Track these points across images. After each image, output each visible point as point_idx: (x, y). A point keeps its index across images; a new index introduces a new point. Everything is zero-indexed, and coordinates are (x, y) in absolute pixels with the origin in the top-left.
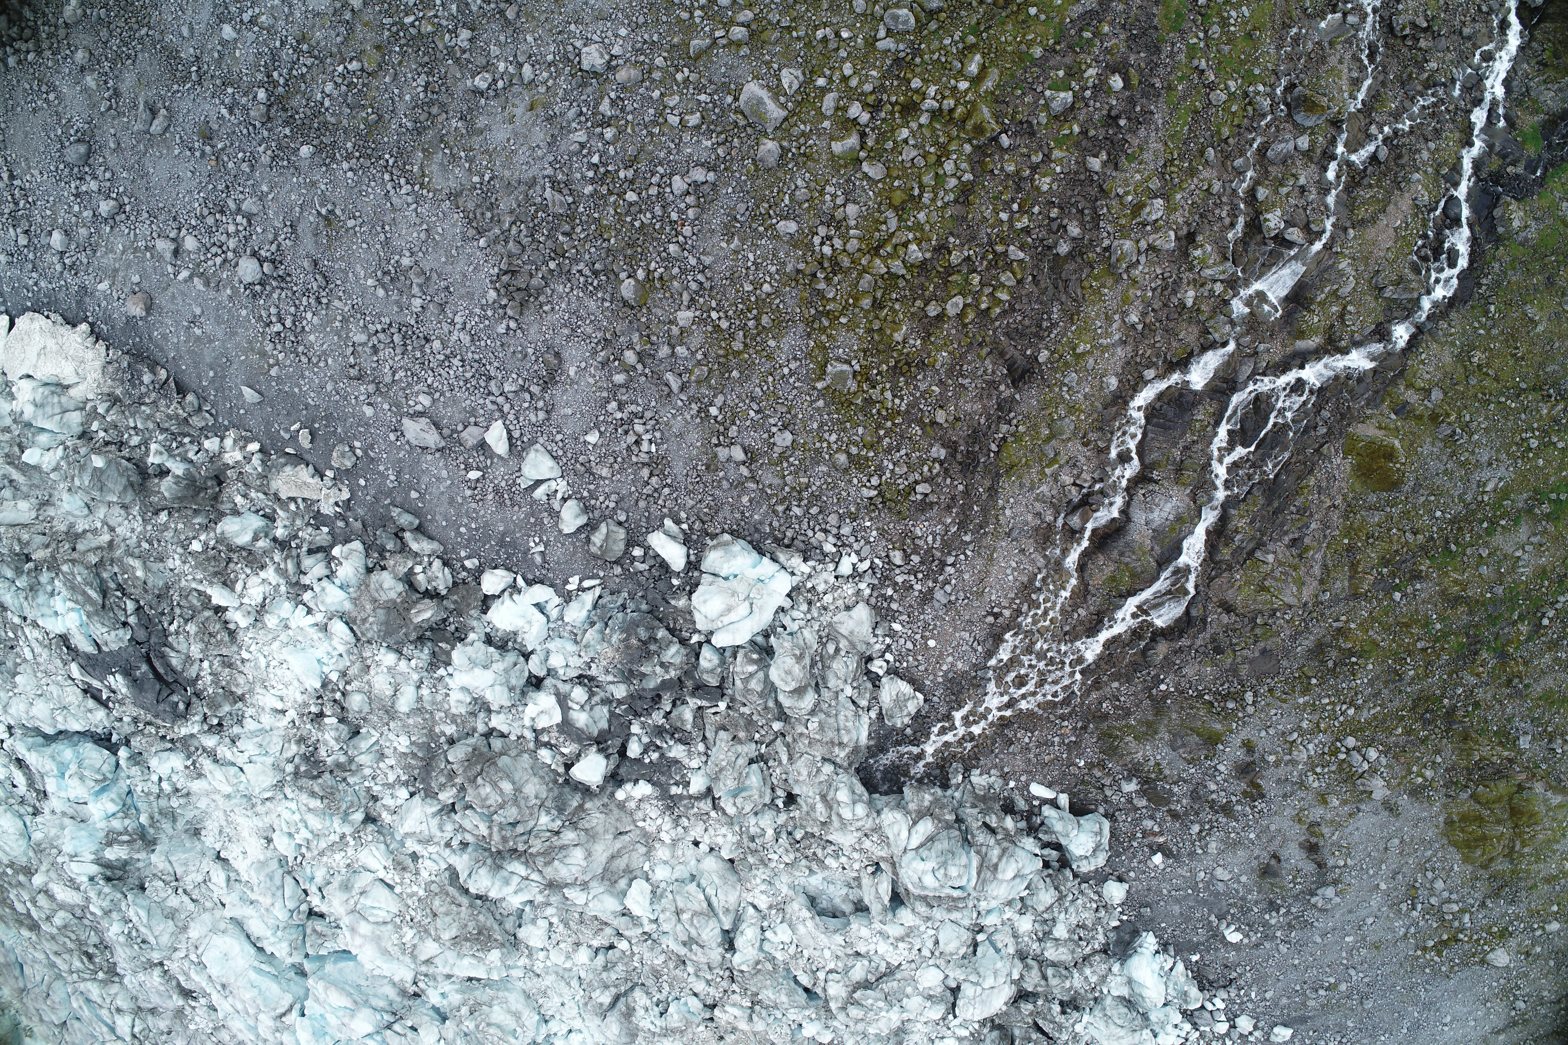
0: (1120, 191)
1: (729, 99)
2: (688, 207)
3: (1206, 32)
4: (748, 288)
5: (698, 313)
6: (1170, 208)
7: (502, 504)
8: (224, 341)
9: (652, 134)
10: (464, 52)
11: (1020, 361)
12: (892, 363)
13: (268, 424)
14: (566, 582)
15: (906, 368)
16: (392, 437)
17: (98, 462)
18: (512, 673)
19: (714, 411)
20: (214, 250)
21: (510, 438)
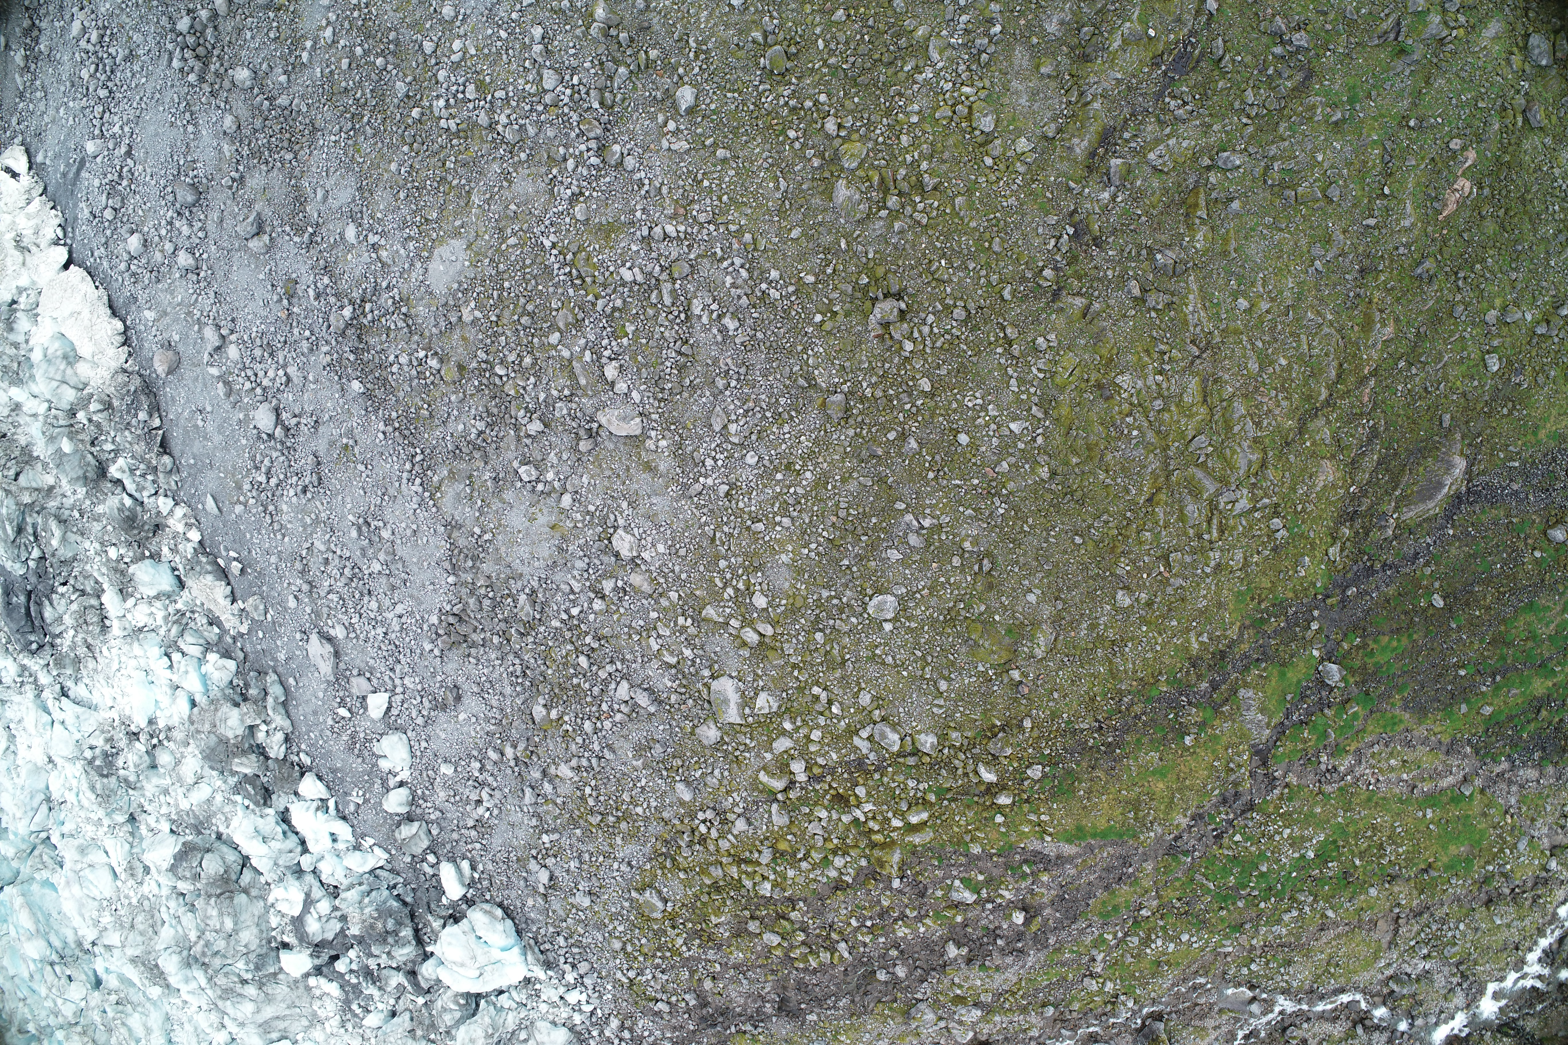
0: (957, 980)
1: (706, 673)
2: (619, 711)
3: (1126, 935)
4: (626, 797)
5: (576, 779)
6: (983, 1019)
7: (351, 749)
8: (215, 448)
9: (630, 636)
10: (528, 436)
11: (792, 1005)
12: (699, 927)
13: (215, 530)
14: (363, 836)
15: (705, 938)
16: (298, 636)
17: (67, 446)
18: (284, 856)
19: (545, 838)
20: (250, 373)
21: (389, 709)
